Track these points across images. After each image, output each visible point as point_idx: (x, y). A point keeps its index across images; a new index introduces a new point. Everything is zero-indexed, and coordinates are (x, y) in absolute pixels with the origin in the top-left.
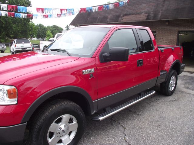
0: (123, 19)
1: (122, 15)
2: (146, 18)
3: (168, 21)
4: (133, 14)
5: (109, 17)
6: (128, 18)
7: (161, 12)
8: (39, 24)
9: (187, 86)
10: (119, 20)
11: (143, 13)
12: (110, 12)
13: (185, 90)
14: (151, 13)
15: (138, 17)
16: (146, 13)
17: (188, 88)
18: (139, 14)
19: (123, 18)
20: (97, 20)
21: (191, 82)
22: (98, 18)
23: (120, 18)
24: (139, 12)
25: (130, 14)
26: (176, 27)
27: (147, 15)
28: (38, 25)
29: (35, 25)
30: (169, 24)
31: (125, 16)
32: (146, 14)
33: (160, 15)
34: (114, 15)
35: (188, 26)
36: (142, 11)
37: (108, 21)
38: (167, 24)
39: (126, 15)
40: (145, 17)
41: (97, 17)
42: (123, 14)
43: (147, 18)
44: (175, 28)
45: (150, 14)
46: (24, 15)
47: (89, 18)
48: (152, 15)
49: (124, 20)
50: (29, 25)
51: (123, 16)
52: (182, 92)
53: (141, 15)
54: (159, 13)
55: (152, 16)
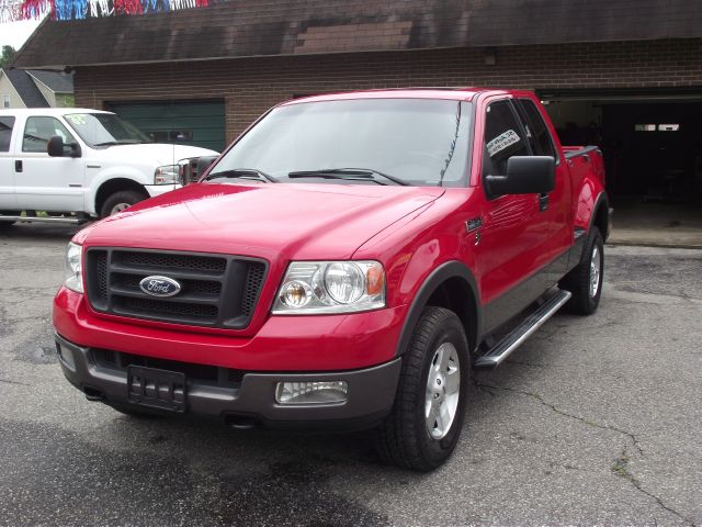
0: (301, 43)
1: (294, 25)
2: (406, 39)
3: (494, 51)
4: (347, 22)
5: (232, 30)
7: (465, 15)
9: (623, 283)
10: (285, 44)
11: (392, 19)
12: (235, 9)
13: (623, 295)
14: (427, 17)
15: (369, 33)
16: (404, 17)
17: (629, 289)
18: (371, 19)
19: (301, 37)
20: (171, 44)
21: (625, 272)
22: (174, 33)
23: (287, 38)
24: (372, 12)
25: (331, 22)
26: (527, 73)
27: (409, 25)
30: (496, 61)
31: (310, 29)
32: (407, 20)
33: (464, 28)
34: (255, 22)
35: (573, 72)
36: (387, 9)
37: (229, 47)
38: (490, 61)
39: (315, 22)
40: (403, 33)
41: (169, 32)
42: (299, 19)
43: (411, 40)
44: (521, 78)
45: (424, 24)
47: (122, 36)
48: (430, 24)
49: (306, 44)
51: (303, 29)
52: (618, 300)
53: (386, 25)
54: (459, 18)
55: (432, 30)
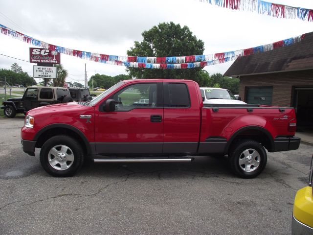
0: (288, 66)
1: (288, 60)
6: (296, 63)
8: (217, 74)
10: (283, 67)
19: (289, 64)
20: (256, 68)
22: (258, 64)
23: (285, 64)
25: (300, 58)
28: (215, 75)
29: (210, 75)
31: (293, 61)
39: (295, 58)
42: (291, 58)
46: (198, 64)
50: (201, 73)
51: (290, 61)
